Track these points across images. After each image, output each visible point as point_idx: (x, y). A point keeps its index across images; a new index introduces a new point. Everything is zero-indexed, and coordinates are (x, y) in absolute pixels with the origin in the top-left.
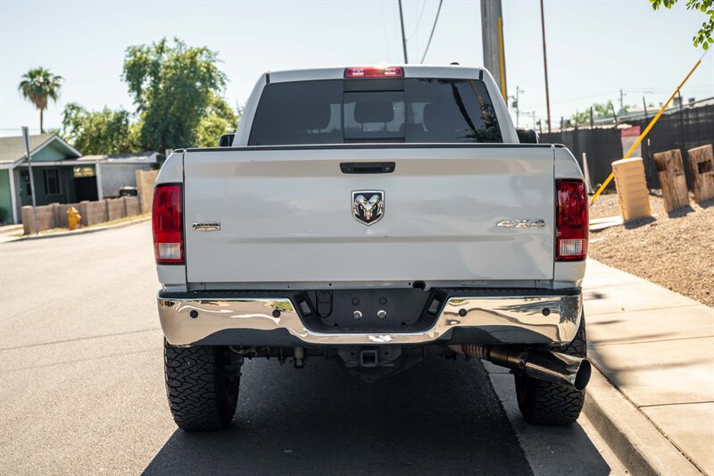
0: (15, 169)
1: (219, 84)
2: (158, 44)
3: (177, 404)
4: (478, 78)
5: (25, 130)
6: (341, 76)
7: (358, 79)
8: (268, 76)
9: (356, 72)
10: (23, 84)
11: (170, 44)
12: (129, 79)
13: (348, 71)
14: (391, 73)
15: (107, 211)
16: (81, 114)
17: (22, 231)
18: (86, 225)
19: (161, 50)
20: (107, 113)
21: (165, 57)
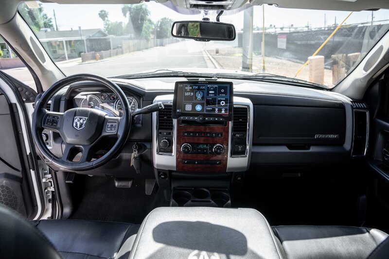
0: (86, 40)
1: (149, 14)
5: (80, 28)
12: (123, 12)
15: (110, 54)
16: (110, 23)
17: (81, 61)
18: (103, 59)
20: (117, 22)
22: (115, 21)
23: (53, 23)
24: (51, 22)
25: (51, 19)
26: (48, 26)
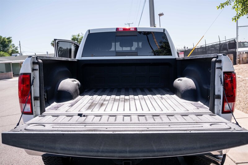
2: (78, 34)
3: (46, 162)
4: (163, 32)
5: (47, 52)
6: (115, 31)
7: (121, 32)
8: (89, 31)
9: (120, 29)
10: (52, 43)
11: (80, 34)
13: (117, 29)
14: (132, 30)
16: (62, 49)
19: (79, 36)
21: (79, 37)
22: (66, 48)
23: (19, 50)
24: (17, 49)
25: (17, 47)
26: (15, 52)
